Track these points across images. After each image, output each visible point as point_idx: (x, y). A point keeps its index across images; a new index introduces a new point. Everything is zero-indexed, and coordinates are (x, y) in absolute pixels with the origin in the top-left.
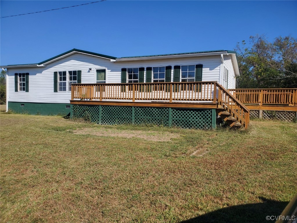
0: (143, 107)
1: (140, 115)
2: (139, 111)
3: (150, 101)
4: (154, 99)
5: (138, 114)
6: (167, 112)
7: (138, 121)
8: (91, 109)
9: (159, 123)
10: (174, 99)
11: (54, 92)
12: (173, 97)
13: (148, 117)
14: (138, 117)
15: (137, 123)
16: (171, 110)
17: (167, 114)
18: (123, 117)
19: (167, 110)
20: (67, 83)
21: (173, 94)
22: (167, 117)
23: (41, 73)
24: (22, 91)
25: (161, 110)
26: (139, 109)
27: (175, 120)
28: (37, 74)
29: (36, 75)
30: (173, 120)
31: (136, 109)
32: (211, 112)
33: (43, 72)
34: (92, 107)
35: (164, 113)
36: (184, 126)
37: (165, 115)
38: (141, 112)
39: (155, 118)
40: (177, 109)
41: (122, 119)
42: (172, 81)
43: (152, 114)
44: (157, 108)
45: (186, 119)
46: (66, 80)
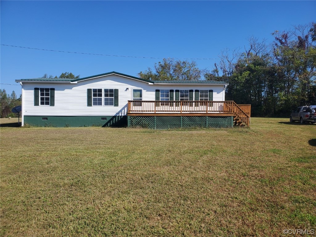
0: (188, 116)
1: (186, 122)
2: (185, 119)
3: (189, 112)
4: (190, 111)
5: (185, 121)
6: (205, 119)
7: (185, 126)
8: (147, 119)
9: (200, 126)
10: (209, 111)
11: (88, 106)
12: (208, 110)
13: (192, 123)
14: (185, 123)
15: (184, 127)
16: (207, 118)
17: (205, 120)
18: (174, 124)
19: (205, 118)
20: (102, 99)
21: (208, 108)
22: (205, 122)
23: (71, 89)
24: (45, 105)
25: (201, 118)
26: (185, 118)
27: (210, 124)
28: (66, 90)
29: (64, 90)
30: (209, 124)
31: (183, 118)
32: (231, 118)
33: (73, 89)
34: (148, 118)
35: (203, 120)
36: (216, 127)
37: (203, 121)
38: (187, 120)
39: (197, 123)
40: (211, 117)
41: (173, 125)
42: (194, 100)
43: (195, 121)
44: (198, 116)
45: (217, 123)
46: (102, 97)
